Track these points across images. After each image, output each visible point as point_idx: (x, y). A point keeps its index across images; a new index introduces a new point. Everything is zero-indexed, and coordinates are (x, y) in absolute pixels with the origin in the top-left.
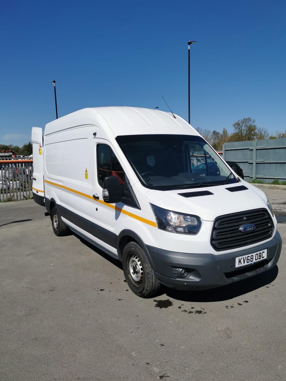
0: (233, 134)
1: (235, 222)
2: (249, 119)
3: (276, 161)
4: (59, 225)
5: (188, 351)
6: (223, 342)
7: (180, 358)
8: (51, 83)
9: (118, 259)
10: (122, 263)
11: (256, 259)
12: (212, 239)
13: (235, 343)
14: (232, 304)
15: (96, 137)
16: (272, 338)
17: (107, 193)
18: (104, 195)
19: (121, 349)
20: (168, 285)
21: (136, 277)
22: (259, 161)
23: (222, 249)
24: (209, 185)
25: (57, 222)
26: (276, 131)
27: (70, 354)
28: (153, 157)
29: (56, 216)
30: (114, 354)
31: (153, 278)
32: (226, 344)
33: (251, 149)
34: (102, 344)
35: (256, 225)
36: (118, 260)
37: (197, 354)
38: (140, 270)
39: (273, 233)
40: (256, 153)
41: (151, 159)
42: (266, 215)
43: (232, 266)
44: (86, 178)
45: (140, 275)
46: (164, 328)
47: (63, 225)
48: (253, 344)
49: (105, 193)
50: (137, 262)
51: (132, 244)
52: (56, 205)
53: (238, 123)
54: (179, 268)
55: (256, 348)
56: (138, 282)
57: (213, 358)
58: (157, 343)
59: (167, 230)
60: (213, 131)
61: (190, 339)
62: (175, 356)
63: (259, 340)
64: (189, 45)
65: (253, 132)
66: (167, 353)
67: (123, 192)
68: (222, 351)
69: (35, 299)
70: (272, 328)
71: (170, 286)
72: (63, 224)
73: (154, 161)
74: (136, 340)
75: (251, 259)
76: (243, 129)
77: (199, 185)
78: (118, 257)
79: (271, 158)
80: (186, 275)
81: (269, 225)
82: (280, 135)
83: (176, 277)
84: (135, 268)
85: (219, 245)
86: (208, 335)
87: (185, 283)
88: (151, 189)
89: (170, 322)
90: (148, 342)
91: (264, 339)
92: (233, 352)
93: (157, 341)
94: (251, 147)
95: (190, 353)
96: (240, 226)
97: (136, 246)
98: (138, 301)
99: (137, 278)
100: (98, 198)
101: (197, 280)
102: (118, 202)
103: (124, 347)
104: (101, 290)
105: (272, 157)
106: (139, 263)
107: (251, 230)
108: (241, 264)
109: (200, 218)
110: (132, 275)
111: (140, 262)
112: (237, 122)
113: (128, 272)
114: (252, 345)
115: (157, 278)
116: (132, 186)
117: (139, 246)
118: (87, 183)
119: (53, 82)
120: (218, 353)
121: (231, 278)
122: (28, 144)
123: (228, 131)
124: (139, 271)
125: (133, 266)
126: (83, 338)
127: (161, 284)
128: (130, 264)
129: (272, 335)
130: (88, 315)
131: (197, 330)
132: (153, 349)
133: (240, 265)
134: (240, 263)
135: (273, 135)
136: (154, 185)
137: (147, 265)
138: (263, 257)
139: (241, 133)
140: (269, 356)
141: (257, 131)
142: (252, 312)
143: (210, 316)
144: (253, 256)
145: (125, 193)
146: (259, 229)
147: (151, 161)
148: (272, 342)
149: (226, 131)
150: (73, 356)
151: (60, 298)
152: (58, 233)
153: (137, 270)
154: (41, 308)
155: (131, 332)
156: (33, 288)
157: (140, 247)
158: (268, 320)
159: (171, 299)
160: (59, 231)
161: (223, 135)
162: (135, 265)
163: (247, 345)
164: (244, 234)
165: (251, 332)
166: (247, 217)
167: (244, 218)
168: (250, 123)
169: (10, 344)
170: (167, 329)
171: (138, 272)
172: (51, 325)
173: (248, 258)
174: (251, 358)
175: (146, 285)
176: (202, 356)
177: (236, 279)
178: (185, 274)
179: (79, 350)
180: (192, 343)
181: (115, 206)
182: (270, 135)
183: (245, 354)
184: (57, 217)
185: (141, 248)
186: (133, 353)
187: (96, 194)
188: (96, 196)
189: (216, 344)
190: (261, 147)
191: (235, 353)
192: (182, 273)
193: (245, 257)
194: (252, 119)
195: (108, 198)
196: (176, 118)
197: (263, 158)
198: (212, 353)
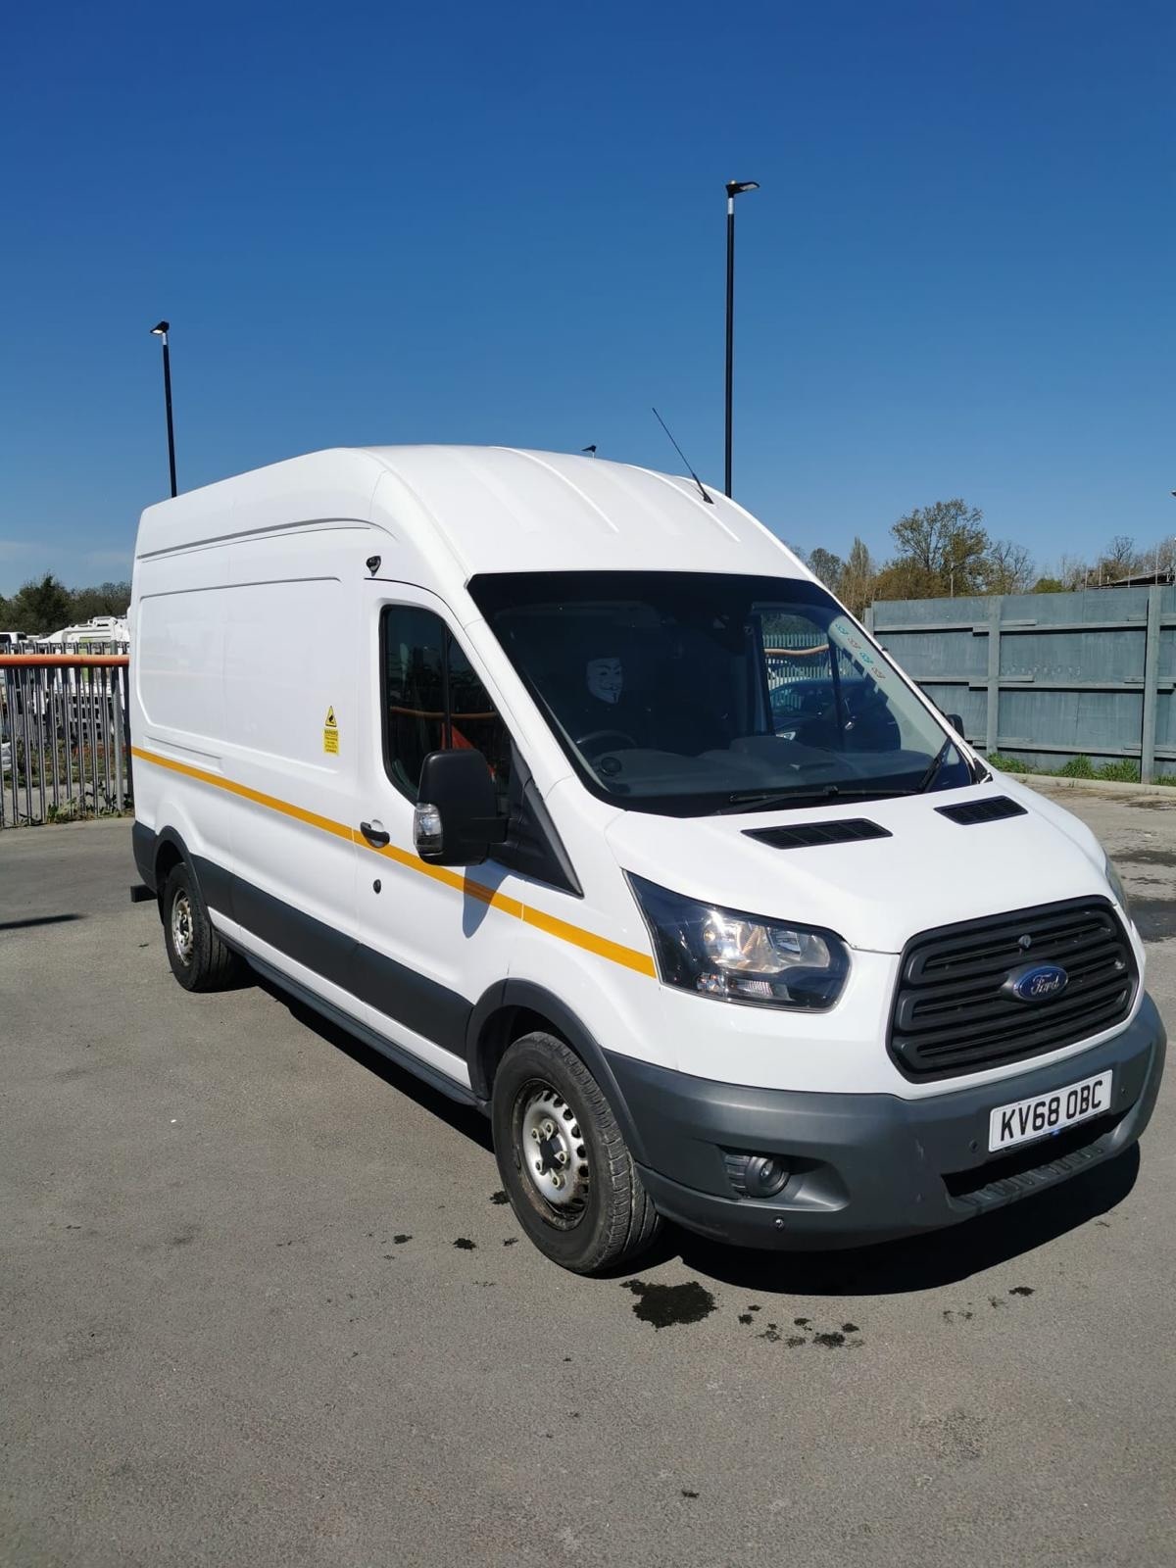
0: (895, 564)
1: (987, 956)
2: (958, 506)
3: (1081, 682)
4: (196, 943)
5: (805, 1519)
6: (950, 1476)
7: (771, 1555)
8: (151, 332)
9: (470, 1102)
10: (488, 1121)
11: (1071, 1112)
12: (894, 1032)
13: (1001, 1482)
14: (966, 1301)
15: (376, 576)
16: (1152, 1455)
17: (434, 823)
18: (424, 832)
19: (511, 1514)
20: (699, 1227)
21: (556, 1183)
22: (1012, 679)
23: (934, 1075)
24: (864, 792)
25: (188, 931)
26: (1064, 558)
27: (287, 1542)
28: (613, 662)
29: (186, 904)
30: (482, 1541)
31: (633, 1192)
32: (963, 1486)
33: (980, 631)
34: (426, 1493)
35: (1068, 969)
36: (470, 1107)
37: (844, 1535)
38: (575, 1155)
39: (1132, 998)
40: (998, 646)
41: (604, 674)
42: (1106, 926)
43: (975, 1146)
44: (331, 747)
45: (571, 1177)
46: (687, 1415)
47: (216, 944)
48: (1075, 1486)
49: (425, 820)
50: (562, 1120)
51: (541, 1041)
52: (184, 857)
53: (914, 521)
54: (751, 1156)
55: (1089, 1502)
56: (564, 1209)
57: (915, 1554)
58: (665, 1484)
59: (701, 990)
60: (815, 552)
61: (805, 1463)
62: (749, 1545)
63: (1101, 1468)
64: (731, 195)
65: (972, 557)
66: (712, 1532)
67: (503, 817)
68: (948, 1519)
69: (109, 1281)
70: (1145, 1410)
71: (711, 1230)
72: (214, 939)
73: (619, 680)
74: (571, 1472)
75: (1051, 1112)
76: (933, 546)
77: (825, 792)
78: (473, 1095)
79: (1062, 671)
80: (780, 1184)
81: (1119, 966)
82: (1078, 573)
83: (739, 1195)
84: (548, 1148)
85: (923, 1056)
86: (879, 1443)
87: (778, 1221)
88: (626, 810)
89: (712, 1386)
90: (625, 1479)
91: (1120, 1463)
92: (996, 1525)
93: (663, 1475)
94: (983, 624)
95: (815, 1531)
96: (1006, 973)
97: (558, 1050)
98: (563, 1287)
99: (560, 1188)
100: (384, 838)
101: (833, 1206)
102: (480, 864)
103: (524, 1507)
104: (401, 1239)
105: (1064, 665)
106: (570, 1125)
107: (1050, 989)
108: (1012, 1136)
109: (844, 940)
110: (536, 1173)
111: (574, 1122)
112: (910, 515)
113: (515, 1159)
114: (1071, 1489)
115: (653, 1193)
116: (544, 796)
117: (572, 1054)
118: (333, 772)
119: (157, 328)
120: (933, 1531)
121: (969, 1195)
122: (40, 583)
123: (871, 554)
124: (569, 1160)
125: (541, 1137)
126: (339, 1462)
127: (664, 1219)
128: (528, 1129)
129: (1152, 1445)
130: (350, 1354)
131: (830, 1422)
132: (650, 1513)
133: (1008, 1142)
134: (1007, 1132)
135: (1051, 574)
136: (638, 790)
137: (606, 1137)
138: (1096, 1102)
139: (927, 561)
140: (1151, 1538)
141: (988, 555)
142: (1055, 1339)
143: (881, 1356)
144: (1057, 1100)
145: (510, 825)
146: (1081, 984)
147: (605, 681)
148: (1156, 1473)
149: (865, 551)
150: (301, 1550)
151: (219, 1278)
152: (193, 977)
153: (562, 1155)
154: (139, 1322)
155: (548, 1436)
156: (97, 1229)
157: (573, 1057)
158: (1126, 1374)
159: (708, 1283)
160: (199, 970)
161: (853, 568)
162: (549, 1131)
163: (1053, 1492)
164: (1023, 1006)
165: (1060, 1429)
166: (1032, 935)
167: (1021, 940)
168: (960, 522)
169: (11, 1497)
170: (701, 1419)
171: (564, 1162)
172: (189, 1404)
173: (1040, 1110)
174: (1076, 1549)
175: (602, 1223)
176: (866, 1544)
177: (988, 1197)
178: (775, 1178)
179: (322, 1520)
180: (816, 1484)
181: (463, 876)
182: (1038, 573)
183: (1049, 1533)
184: (188, 910)
185: (580, 1062)
186: (567, 1534)
187: (375, 821)
188: (375, 828)
189: (919, 1484)
190: (1020, 622)
191: (1005, 1527)
192: (764, 1174)
193: (1029, 1107)
194: (969, 505)
195: (439, 846)
196: (711, 502)
197: (1030, 669)
198: (909, 1529)
